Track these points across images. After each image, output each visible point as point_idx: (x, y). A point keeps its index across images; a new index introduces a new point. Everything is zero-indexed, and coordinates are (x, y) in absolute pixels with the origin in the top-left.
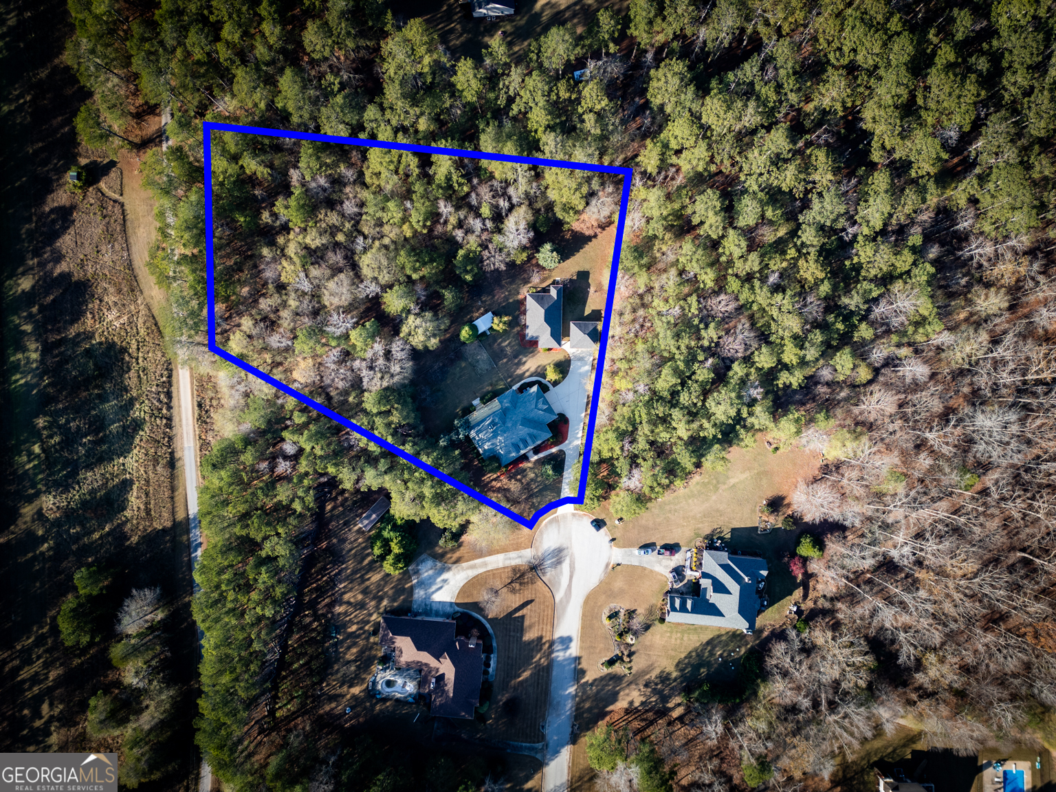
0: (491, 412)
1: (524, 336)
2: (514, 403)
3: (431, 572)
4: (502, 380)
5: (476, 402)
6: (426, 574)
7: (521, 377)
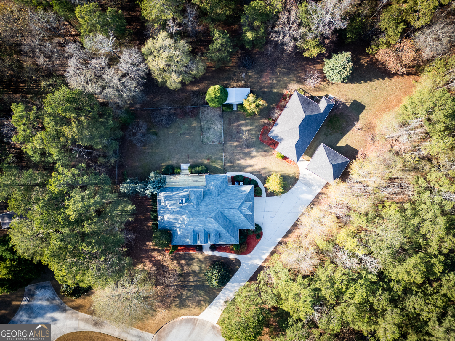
0: (193, 184)
1: (268, 131)
2: (220, 191)
3: (45, 303)
4: (222, 160)
5: (185, 166)
6: (39, 303)
7: (241, 168)
